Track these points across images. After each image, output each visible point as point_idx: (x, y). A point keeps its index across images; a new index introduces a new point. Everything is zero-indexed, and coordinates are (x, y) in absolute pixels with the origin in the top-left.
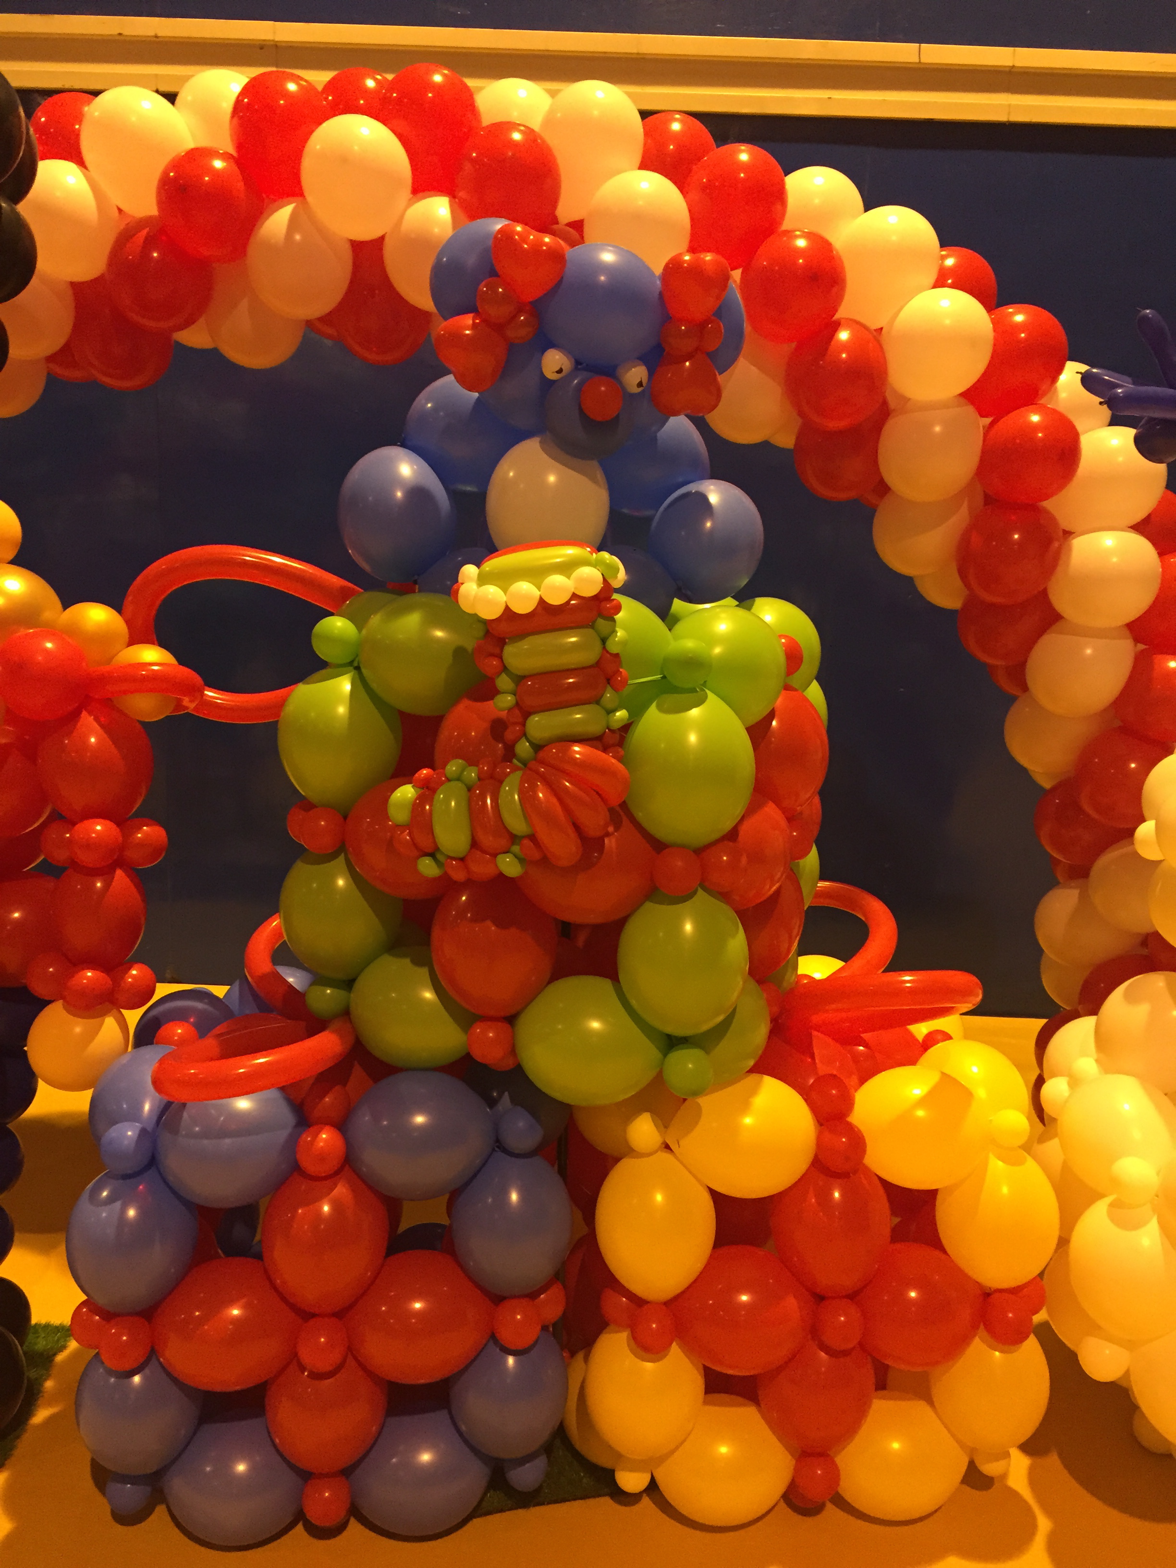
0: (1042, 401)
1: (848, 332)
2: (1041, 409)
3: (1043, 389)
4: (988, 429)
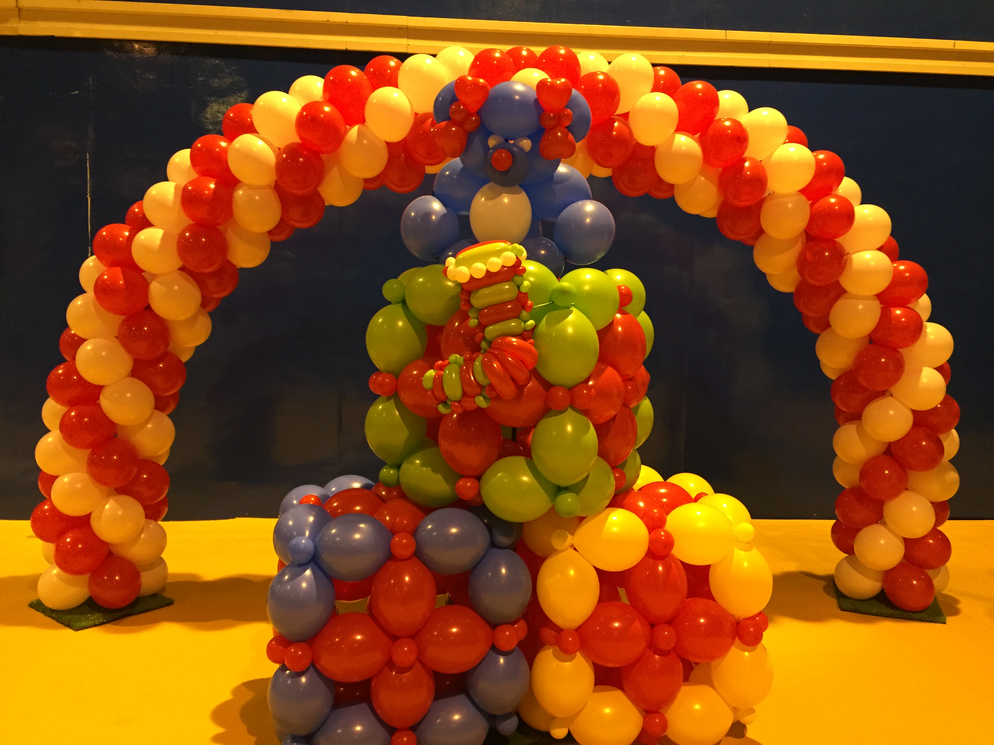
0: (834, 192)
1: (749, 162)
2: (836, 196)
3: (834, 188)
4: (812, 206)
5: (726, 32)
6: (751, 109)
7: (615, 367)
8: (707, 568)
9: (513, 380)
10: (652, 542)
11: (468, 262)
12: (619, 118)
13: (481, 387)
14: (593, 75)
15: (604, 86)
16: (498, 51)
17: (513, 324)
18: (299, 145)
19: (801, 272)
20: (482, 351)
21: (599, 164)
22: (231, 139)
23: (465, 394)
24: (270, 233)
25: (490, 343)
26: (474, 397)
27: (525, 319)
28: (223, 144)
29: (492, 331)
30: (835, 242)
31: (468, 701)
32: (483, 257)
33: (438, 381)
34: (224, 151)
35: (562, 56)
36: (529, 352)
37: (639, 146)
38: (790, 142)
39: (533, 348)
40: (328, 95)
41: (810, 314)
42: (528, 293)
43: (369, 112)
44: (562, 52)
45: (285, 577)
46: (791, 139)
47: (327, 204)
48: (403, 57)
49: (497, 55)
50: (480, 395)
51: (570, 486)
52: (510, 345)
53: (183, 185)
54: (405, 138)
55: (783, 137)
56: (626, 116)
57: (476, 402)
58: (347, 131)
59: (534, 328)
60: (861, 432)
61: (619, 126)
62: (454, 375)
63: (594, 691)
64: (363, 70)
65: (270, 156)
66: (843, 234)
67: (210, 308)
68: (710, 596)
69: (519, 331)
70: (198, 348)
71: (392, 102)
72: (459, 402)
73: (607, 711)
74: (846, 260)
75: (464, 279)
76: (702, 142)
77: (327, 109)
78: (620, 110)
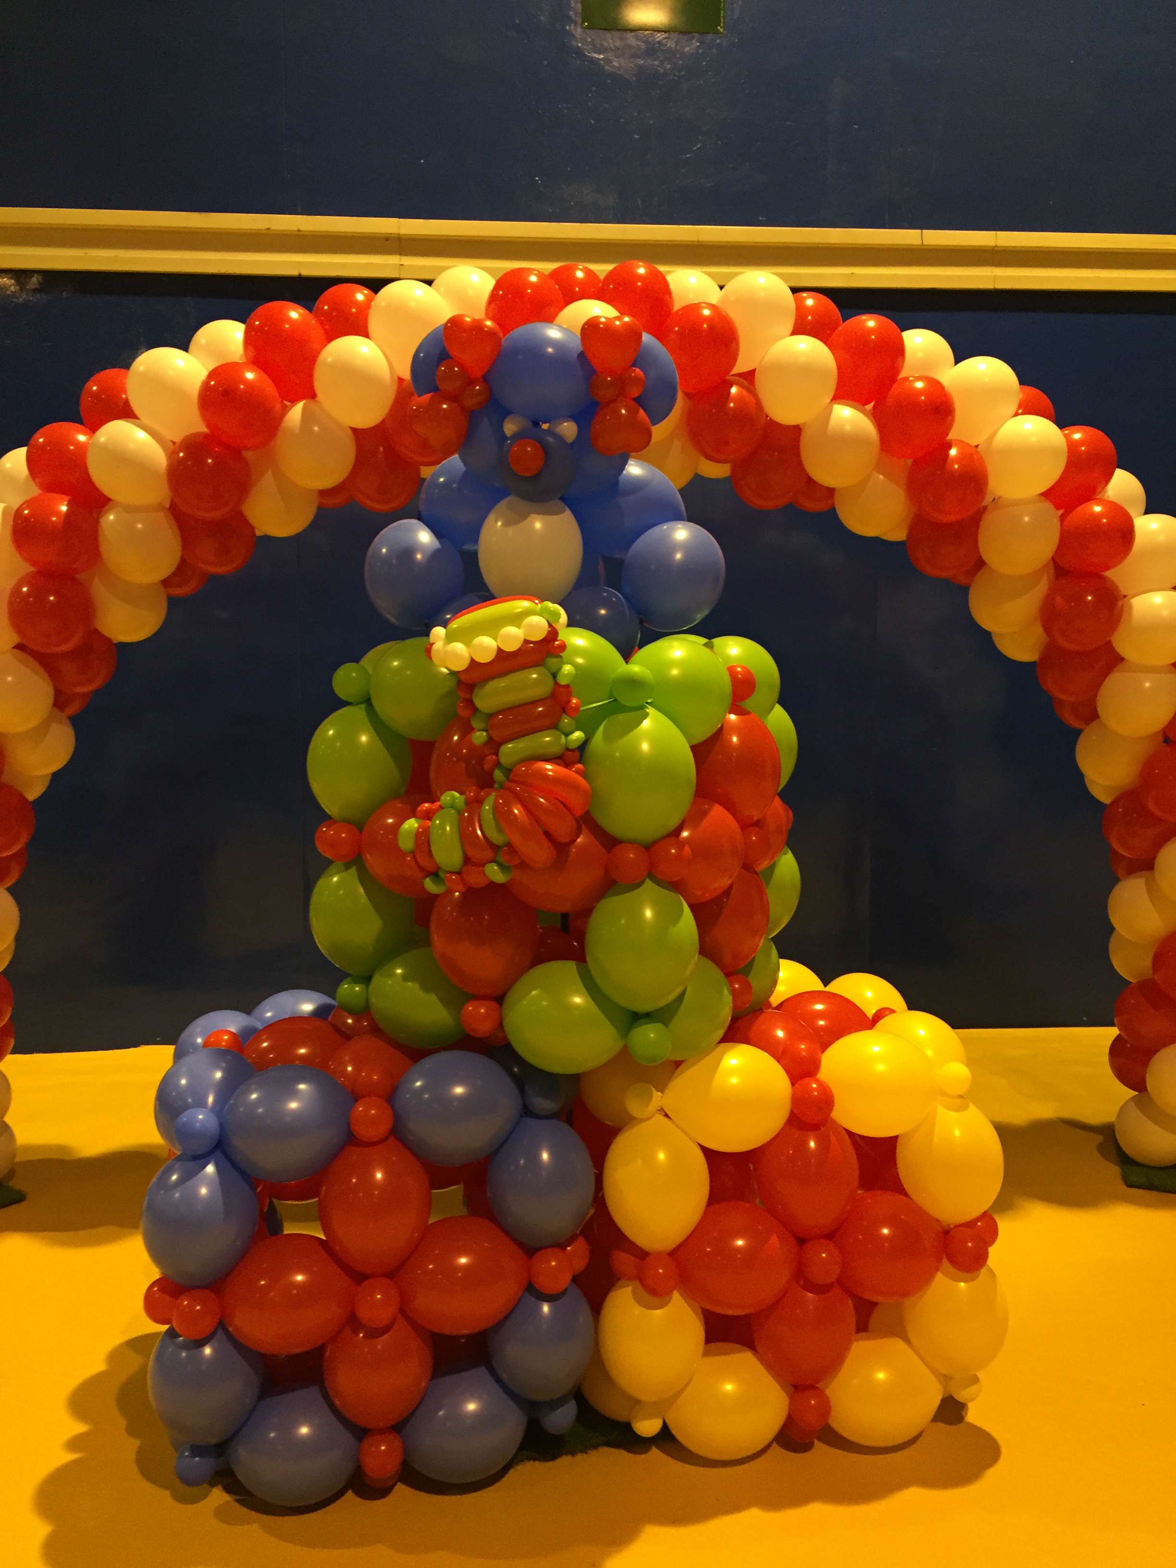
0: (1100, 496)
1: (957, 448)
2: (1101, 502)
3: (1099, 489)
4: (1062, 518)
5: (922, 232)
6: (958, 360)
7: (729, 806)
8: (893, 1140)
9: (547, 834)
10: (796, 1100)
11: (467, 635)
12: (737, 378)
13: (495, 848)
14: (693, 309)
15: (711, 327)
16: (536, 272)
17: (547, 739)
18: (206, 436)
19: (1047, 628)
20: (496, 786)
21: (708, 457)
22: (93, 428)
23: (467, 860)
24: (165, 582)
25: (508, 772)
26: (483, 865)
27: (567, 730)
28: (82, 438)
29: (510, 751)
30: (1104, 578)
31: (490, 1379)
32: (492, 627)
33: (423, 838)
34: (82, 448)
35: (640, 277)
36: (574, 786)
37: (774, 425)
38: (1025, 413)
39: (580, 779)
40: (251, 353)
41: (1063, 697)
42: (571, 685)
43: (321, 380)
44: (641, 271)
45: (171, 1177)
46: (1027, 408)
47: (258, 533)
48: (376, 285)
49: (533, 279)
50: (493, 861)
51: (652, 1012)
52: (543, 776)
53: (16, 506)
54: (383, 421)
55: (1013, 407)
56: (749, 376)
57: (487, 873)
58: (285, 410)
59: (583, 746)
60: (1152, 890)
61: (739, 394)
62: (448, 828)
63: (706, 1354)
64: (310, 310)
65: (159, 457)
66: (1115, 565)
67: (72, 710)
68: (898, 1188)
69: (556, 750)
70: (56, 776)
71: (358, 361)
72: (458, 873)
73: (729, 1387)
74: (1123, 606)
75: (461, 665)
76: (877, 417)
77: (250, 376)
78: (741, 366)
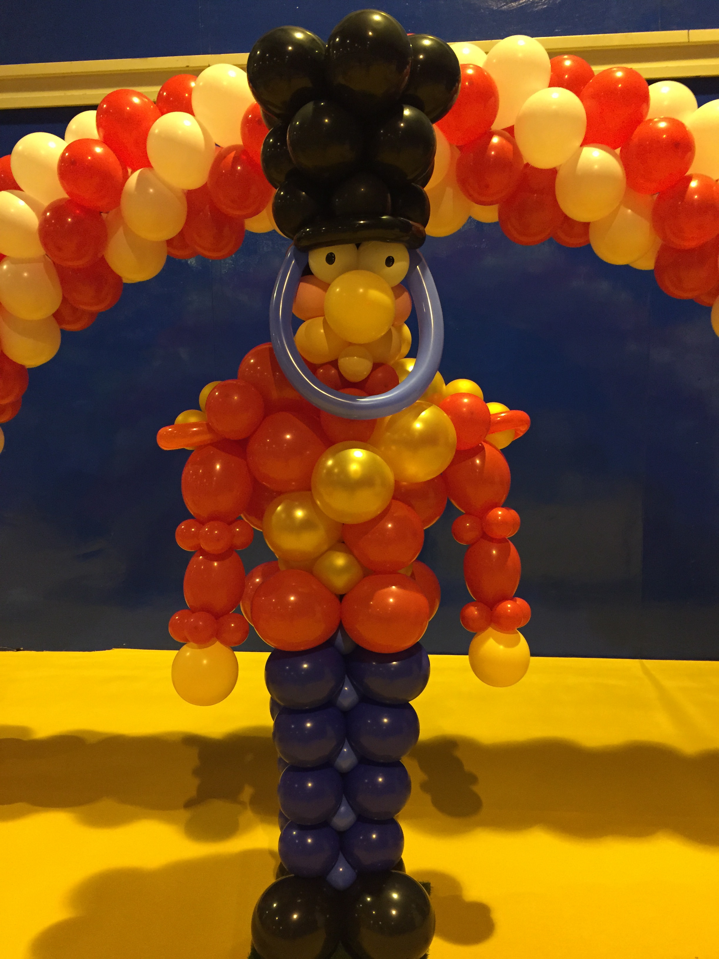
1: (697, 181)
6: (700, 104)
12: (499, 131)
15: (474, 84)
18: (68, 202)
37: (530, 169)
47: (124, 281)
54: (205, 184)
58: (126, 177)
61: (500, 143)
65: (33, 219)
71: (180, 132)
76: (625, 158)
77: (99, 150)
78: (501, 122)
